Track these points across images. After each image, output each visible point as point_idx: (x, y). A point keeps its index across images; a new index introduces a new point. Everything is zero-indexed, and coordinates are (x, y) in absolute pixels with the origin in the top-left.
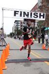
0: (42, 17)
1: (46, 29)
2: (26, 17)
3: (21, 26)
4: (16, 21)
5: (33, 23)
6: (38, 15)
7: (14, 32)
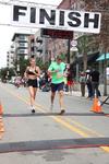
0: (91, 24)
1: (102, 58)
2: (47, 25)
3: (33, 49)
4: (16, 35)
5: (65, 41)
6: (82, 19)
7: (11, 66)
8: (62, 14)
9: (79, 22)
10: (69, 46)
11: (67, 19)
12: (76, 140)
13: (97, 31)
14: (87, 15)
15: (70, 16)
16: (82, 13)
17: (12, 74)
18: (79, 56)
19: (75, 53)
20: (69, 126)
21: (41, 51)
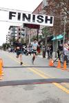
0: (49, 22)
1: (54, 39)
2: (26, 21)
3: (19, 34)
4: (11, 27)
5: (36, 30)
7: (8, 42)
8: (34, 16)
9: (43, 20)
10: (38, 33)
11: (36, 19)
13: (52, 25)
14: (46, 17)
15: (38, 17)
16: (44, 16)
17: (8, 47)
18: (43, 37)
19: (41, 36)
20: (38, 73)
21: (24, 35)
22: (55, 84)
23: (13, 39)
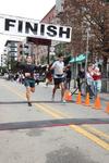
0: (64, 35)
1: (73, 60)
3: (21, 53)
4: (8, 42)
5: (46, 47)
7: (4, 65)
8: (43, 27)
9: (55, 33)
10: (49, 51)
11: (46, 30)
12: (51, 121)
16: (58, 27)
17: (4, 72)
19: (53, 56)
21: (27, 54)
22: (73, 126)
23: (11, 61)
